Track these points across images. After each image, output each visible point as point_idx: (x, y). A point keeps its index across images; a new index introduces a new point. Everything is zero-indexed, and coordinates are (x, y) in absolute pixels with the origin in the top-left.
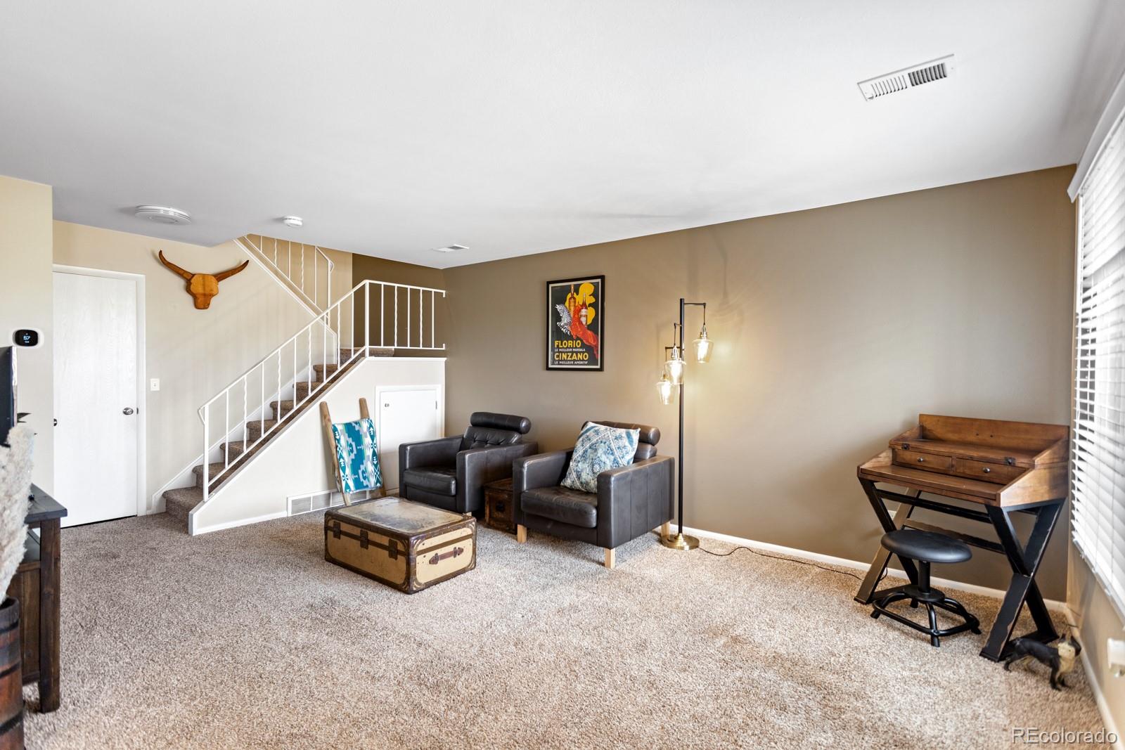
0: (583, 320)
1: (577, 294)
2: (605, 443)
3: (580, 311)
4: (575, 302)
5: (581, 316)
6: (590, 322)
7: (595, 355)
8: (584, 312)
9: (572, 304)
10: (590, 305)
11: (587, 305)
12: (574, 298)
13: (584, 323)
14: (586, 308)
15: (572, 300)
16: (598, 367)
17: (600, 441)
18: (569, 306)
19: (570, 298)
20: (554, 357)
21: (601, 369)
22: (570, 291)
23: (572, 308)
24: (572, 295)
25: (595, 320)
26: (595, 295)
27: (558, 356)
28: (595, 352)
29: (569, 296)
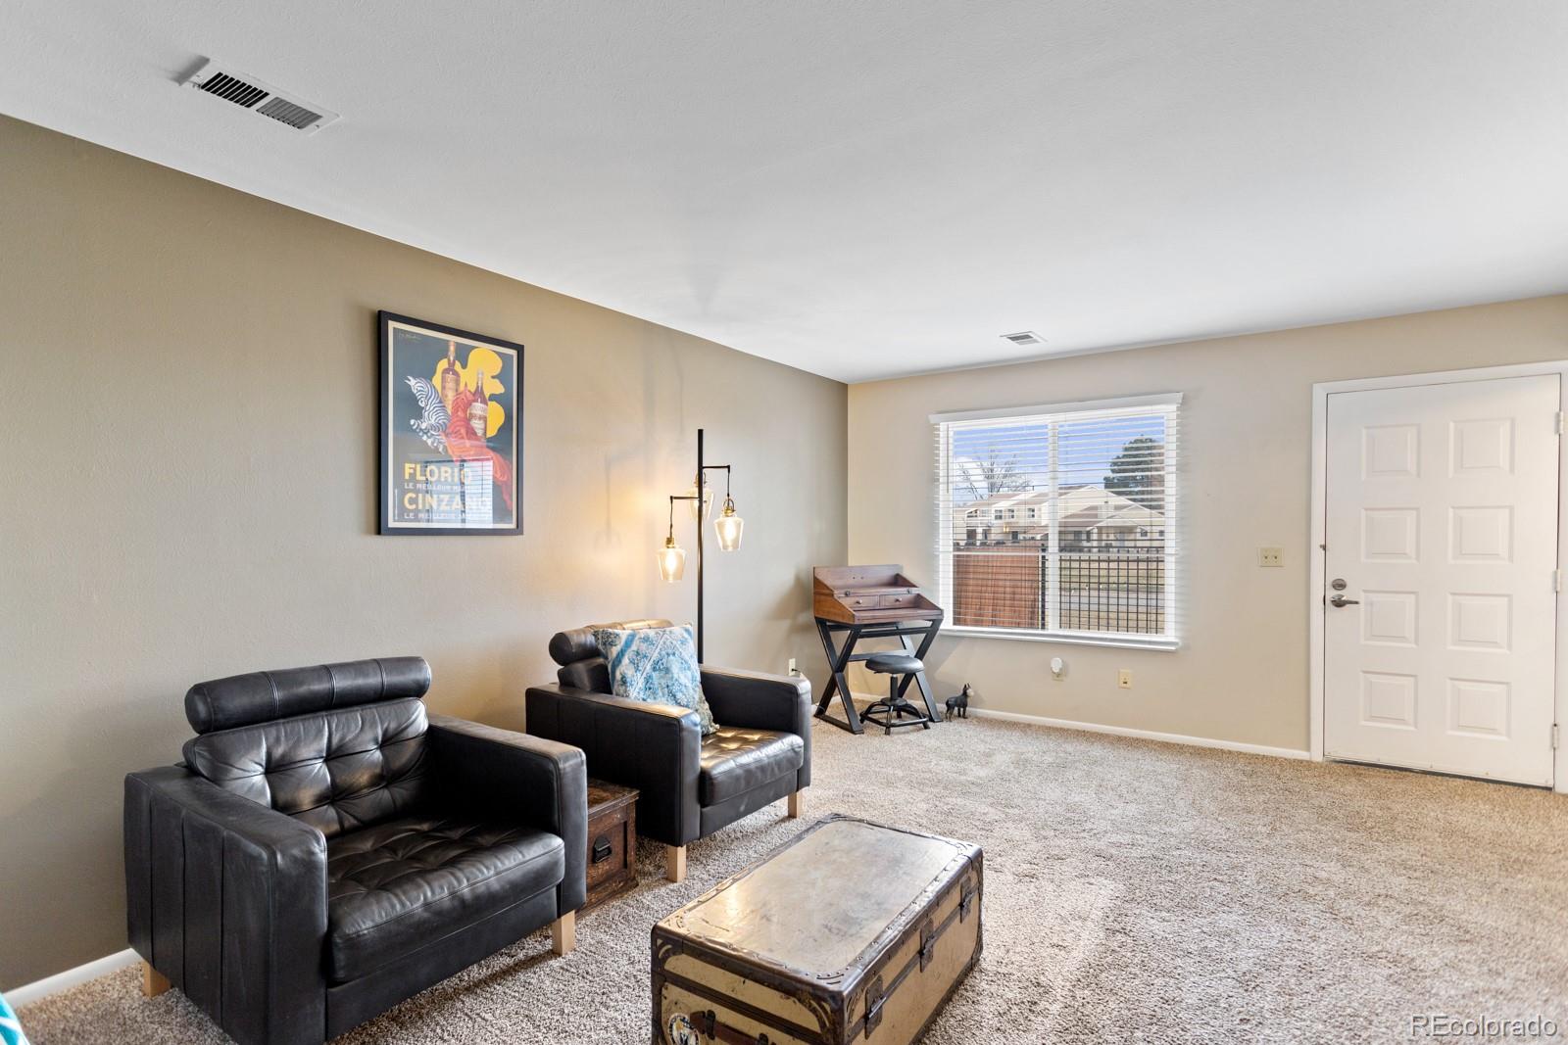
0: (477, 425)
1: (464, 366)
2: (674, 654)
3: (469, 404)
4: (457, 382)
5: (472, 416)
6: (492, 432)
7: (505, 501)
8: (478, 408)
9: (450, 385)
10: (493, 397)
11: (487, 396)
12: (456, 374)
13: (480, 433)
14: (484, 402)
15: (450, 376)
16: (513, 526)
17: (664, 653)
18: (443, 388)
19: (446, 371)
20: (401, 501)
21: (519, 529)
22: (445, 355)
23: (451, 395)
24: (451, 365)
25: (505, 428)
26: (502, 377)
27: (413, 501)
28: (506, 497)
29: (443, 364)
